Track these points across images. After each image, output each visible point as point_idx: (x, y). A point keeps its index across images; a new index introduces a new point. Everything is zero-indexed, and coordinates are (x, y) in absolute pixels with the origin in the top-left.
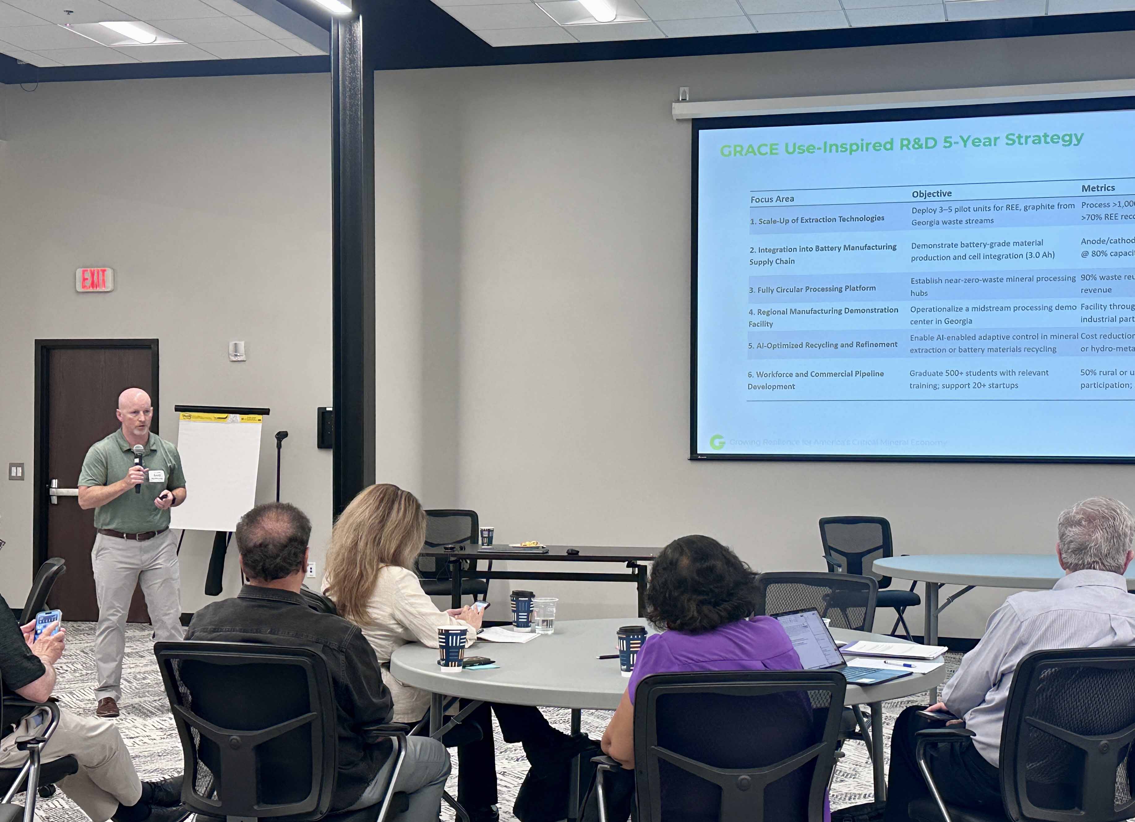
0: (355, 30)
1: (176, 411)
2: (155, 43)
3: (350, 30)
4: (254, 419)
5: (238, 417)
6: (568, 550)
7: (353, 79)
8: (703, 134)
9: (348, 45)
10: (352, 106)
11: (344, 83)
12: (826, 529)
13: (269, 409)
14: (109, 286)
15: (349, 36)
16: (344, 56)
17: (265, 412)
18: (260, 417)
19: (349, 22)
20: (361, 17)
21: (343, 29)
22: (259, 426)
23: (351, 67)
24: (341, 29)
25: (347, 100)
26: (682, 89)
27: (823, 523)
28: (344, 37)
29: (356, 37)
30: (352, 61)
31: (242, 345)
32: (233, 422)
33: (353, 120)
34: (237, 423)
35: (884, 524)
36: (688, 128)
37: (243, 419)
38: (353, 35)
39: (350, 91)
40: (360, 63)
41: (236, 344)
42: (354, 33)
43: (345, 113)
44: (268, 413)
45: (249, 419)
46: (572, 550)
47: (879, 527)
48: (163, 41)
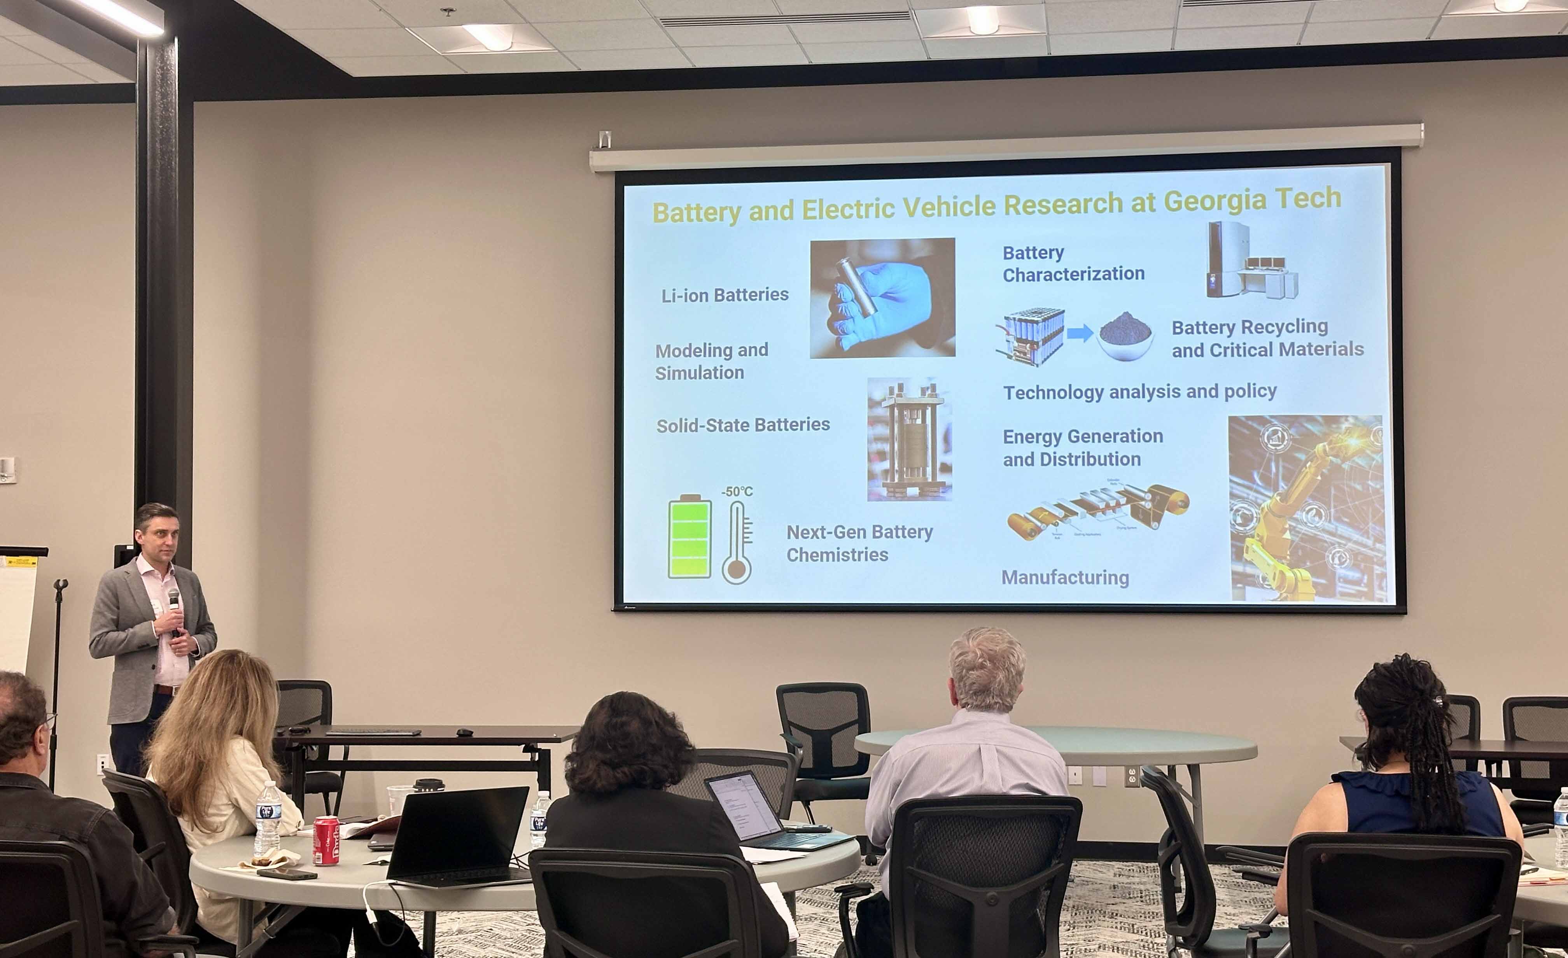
0: (168, 56)
3: (162, 56)
4: (26, 562)
5: (5, 559)
6: (459, 731)
7: (166, 119)
8: (630, 191)
9: (159, 76)
10: (163, 153)
11: (153, 124)
12: (785, 700)
13: (47, 549)
15: (161, 63)
16: (154, 90)
17: (42, 552)
18: (34, 559)
19: (161, 46)
20: (176, 40)
21: (153, 53)
22: (33, 572)
23: (163, 103)
24: (150, 54)
25: (158, 145)
26: (601, 134)
27: (782, 692)
28: (155, 65)
29: (171, 65)
30: (164, 95)
31: (11, 463)
33: (165, 170)
35: (860, 692)
36: (610, 184)
37: (10, 562)
38: (166, 63)
39: (161, 133)
40: (175, 99)
41: (3, 461)
42: (167, 60)
43: (154, 163)
44: (45, 554)
45: (19, 562)
46: (464, 731)
47: (853, 695)
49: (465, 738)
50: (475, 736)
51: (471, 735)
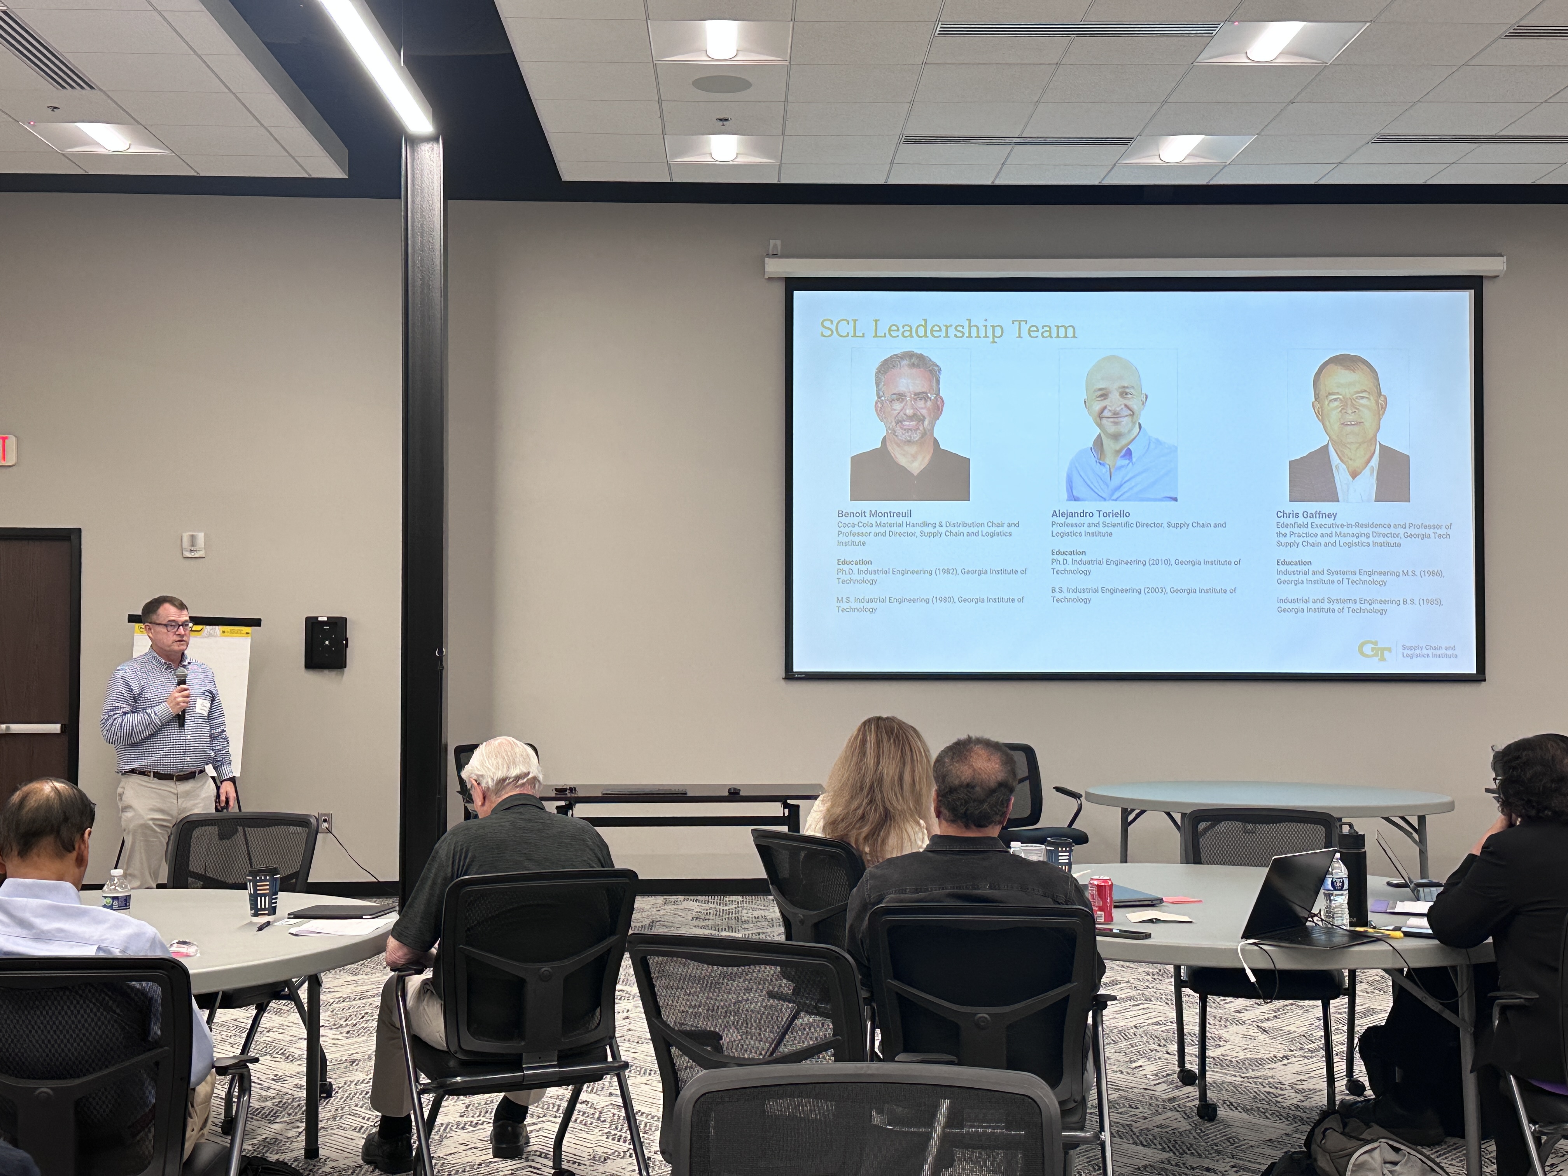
1: (129, 621)
2: (128, 151)
4: (240, 632)
5: (218, 629)
6: (730, 790)
8: (798, 296)
13: (260, 620)
14: (11, 459)
17: (257, 623)
18: (247, 630)
20: (441, 140)
22: (246, 643)
26: (772, 242)
31: (201, 537)
32: (210, 635)
34: (216, 636)
36: (780, 290)
37: (224, 632)
41: (192, 536)
44: (259, 625)
45: (232, 632)
46: (735, 789)
48: (138, 149)
49: (734, 795)
50: (742, 794)
51: (739, 793)
